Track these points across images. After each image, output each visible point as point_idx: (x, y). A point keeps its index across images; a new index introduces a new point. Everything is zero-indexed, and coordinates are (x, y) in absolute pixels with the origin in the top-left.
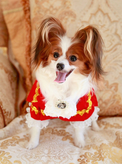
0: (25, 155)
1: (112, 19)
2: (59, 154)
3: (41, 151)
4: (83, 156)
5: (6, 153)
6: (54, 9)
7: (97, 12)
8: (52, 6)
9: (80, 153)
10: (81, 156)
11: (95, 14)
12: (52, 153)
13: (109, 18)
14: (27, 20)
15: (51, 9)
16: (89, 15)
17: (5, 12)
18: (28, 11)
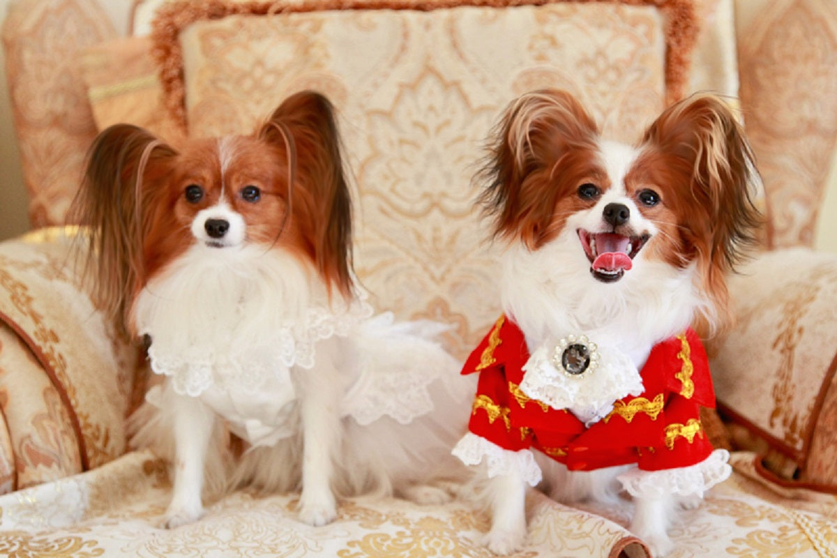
0: (148, 546)
1: (475, 103)
2: (273, 541)
3: (205, 534)
4: (356, 545)
5: (86, 542)
6: (271, 72)
7: (421, 77)
8: (259, 63)
9: (350, 534)
10: (351, 544)
11: (411, 87)
12: (248, 538)
13: (464, 98)
14: (174, 115)
15: (258, 72)
16: (395, 90)
17: (95, 93)
18: (176, 83)
